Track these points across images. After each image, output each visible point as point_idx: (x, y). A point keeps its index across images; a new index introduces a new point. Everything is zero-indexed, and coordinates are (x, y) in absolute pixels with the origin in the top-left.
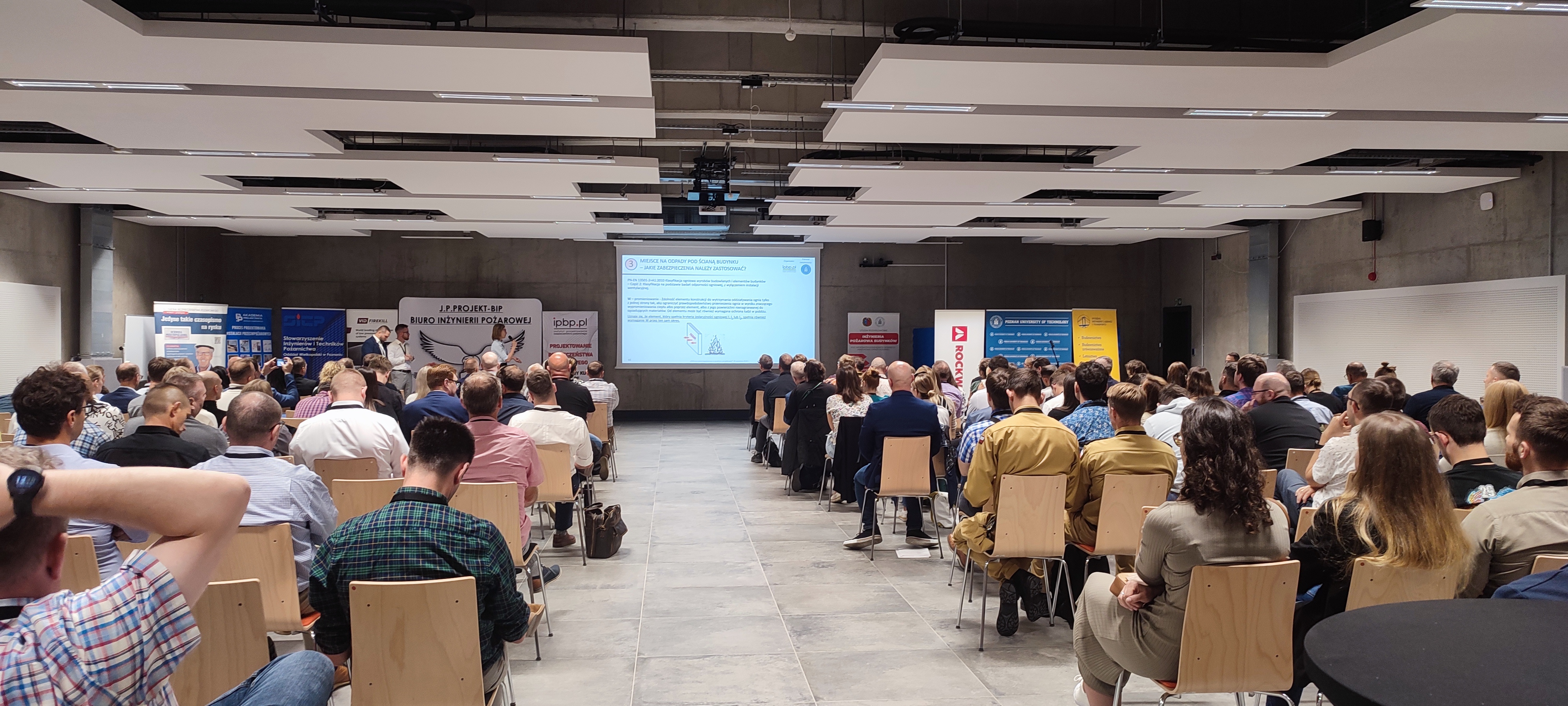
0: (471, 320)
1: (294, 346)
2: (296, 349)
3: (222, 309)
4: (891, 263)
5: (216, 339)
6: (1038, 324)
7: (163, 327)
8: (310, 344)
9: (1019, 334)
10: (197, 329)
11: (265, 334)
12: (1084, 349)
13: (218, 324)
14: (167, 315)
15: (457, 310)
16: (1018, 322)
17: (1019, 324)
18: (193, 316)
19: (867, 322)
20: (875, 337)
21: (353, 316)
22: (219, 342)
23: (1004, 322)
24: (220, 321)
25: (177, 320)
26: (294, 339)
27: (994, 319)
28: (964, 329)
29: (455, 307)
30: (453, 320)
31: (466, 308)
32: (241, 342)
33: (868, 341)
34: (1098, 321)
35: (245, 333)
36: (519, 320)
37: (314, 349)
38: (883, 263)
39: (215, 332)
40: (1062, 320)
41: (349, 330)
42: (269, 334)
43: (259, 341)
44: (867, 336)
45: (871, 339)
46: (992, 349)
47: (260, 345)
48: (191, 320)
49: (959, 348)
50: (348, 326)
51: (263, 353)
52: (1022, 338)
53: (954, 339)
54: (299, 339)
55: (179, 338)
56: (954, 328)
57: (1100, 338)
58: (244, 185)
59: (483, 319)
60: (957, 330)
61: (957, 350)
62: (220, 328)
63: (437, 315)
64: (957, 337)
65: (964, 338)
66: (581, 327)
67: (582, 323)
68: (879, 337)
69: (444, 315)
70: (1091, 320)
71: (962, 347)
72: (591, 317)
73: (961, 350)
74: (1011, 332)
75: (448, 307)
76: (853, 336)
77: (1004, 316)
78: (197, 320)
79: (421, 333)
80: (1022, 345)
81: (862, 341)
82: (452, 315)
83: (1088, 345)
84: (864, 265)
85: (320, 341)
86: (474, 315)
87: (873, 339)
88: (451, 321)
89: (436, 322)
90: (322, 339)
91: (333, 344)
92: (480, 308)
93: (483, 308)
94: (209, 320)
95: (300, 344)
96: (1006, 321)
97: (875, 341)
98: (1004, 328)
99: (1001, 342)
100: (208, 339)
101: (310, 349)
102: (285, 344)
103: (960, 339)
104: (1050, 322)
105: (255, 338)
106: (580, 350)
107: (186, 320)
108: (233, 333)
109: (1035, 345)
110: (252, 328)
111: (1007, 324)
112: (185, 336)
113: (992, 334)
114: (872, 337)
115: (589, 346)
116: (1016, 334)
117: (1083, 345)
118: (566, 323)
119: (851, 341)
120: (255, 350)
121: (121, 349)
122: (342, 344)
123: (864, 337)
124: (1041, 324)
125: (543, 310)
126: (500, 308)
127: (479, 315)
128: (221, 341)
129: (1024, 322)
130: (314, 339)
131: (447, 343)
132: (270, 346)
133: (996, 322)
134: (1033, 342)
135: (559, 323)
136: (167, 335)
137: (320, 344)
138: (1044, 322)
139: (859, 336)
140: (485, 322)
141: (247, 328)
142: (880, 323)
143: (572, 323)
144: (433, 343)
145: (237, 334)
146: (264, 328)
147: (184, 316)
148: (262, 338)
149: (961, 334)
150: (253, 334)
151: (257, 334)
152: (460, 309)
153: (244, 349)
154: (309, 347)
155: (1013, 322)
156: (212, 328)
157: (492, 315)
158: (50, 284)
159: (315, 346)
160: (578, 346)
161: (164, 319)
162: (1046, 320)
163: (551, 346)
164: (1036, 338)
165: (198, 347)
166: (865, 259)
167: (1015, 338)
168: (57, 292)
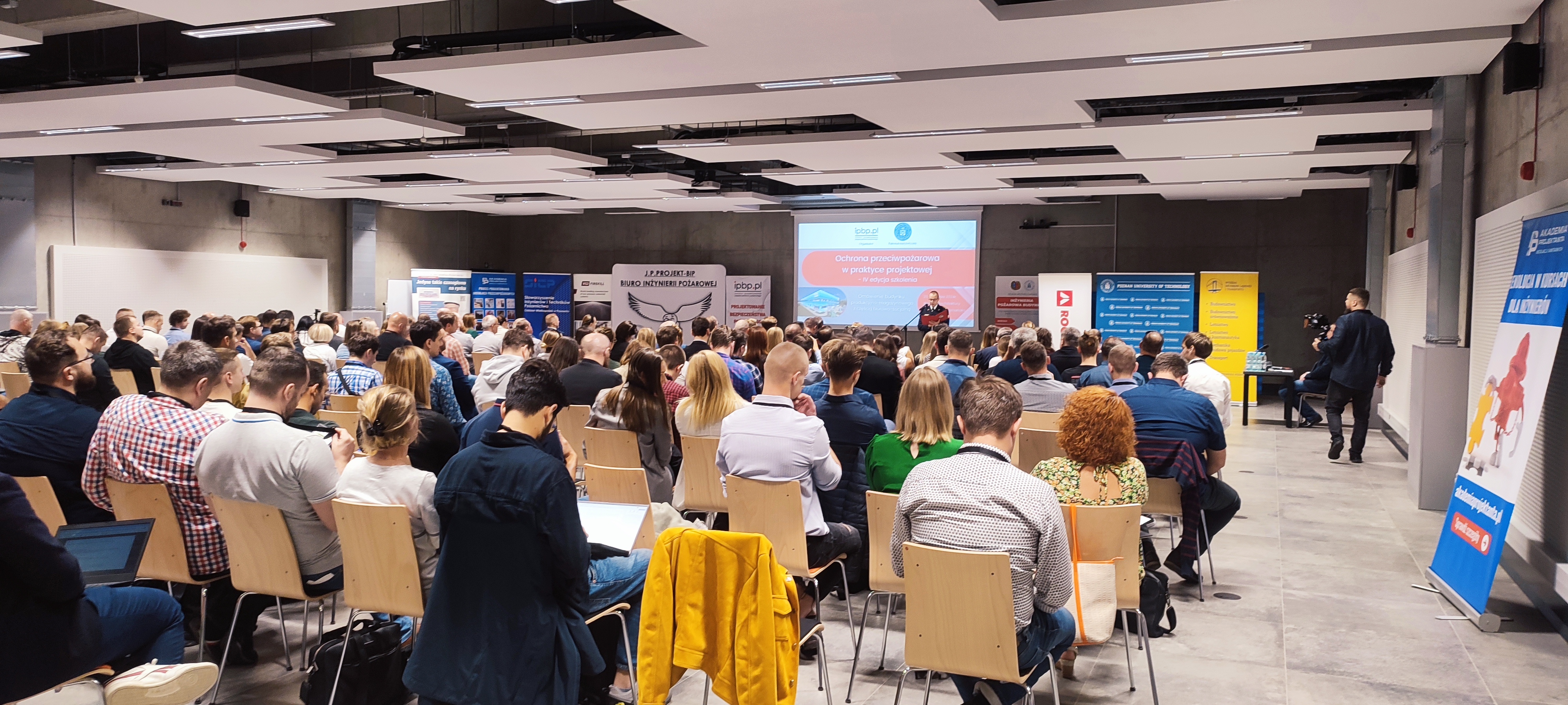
0: (671, 284)
1: (532, 304)
2: (534, 306)
3: (467, 274)
4: (1056, 224)
5: (462, 297)
6: (1154, 289)
7: (418, 288)
8: (544, 302)
9: (1132, 300)
10: (445, 290)
11: (509, 294)
12: (1212, 317)
13: (463, 286)
14: (421, 279)
15: (659, 274)
16: (1131, 286)
17: (1133, 288)
18: (443, 279)
19: (1016, 286)
20: (1024, 301)
21: (579, 279)
22: (464, 300)
23: (1116, 286)
24: (465, 283)
25: (429, 282)
26: (532, 298)
27: (1105, 283)
28: (1069, 293)
29: (658, 272)
30: (656, 283)
31: (667, 273)
32: (487, 300)
33: (1017, 305)
34: (1233, 285)
35: (490, 293)
36: (707, 284)
37: (547, 307)
38: (1045, 224)
39: (460, 292)
40: (1182, 284)
41: (575, 291)
42: (513, 294)
43: (503, 299)
44: (1015, 300)
45: (1019, 303)
46: (1102, 315)
47: (504, 302)
48: (441, 283)
49: (1065, 313)
50: (575, 288)
51: (506, 309)
52: (1135, 304)
53: (1058, 304)
54: (536, 298)
55: (431, 296)
56: (1059, 293)
57: (1234, 305)
58: (381, 181)
59: (680, 282)
60: (1062, 295)
61: (1062, 316)
62: (465, 289)
63: (643, 279)
64: (1062, 302)
65: (1069, 304)
66: (757, 290)
67: (757, 286)
68: (1028, 301)
69: (648, 279)
70: (1224, 284)
71: (1067, 312)
72: (765, 281)
73: (1067, 316)
74: (1124, 298)
75: (652, 272)
76: (1001, 300)
77: (1116, 280)
78: (446, 283)
79: (629, 294)
80: (1135, 311)
81: (1010, 305)
82: (655, 279)
83: (1216, 312)
84: (1026, 226)
85: (552, 300)
86: (673, 279)
87: (1022, 303)
88: (654, 284)
89: (642, 285)
90: (553, 298)
91: (562, 302)
92: (678, 273)
93: (680, 273)
94: (456, 283)
95: (537, 302)
96: (1118, 285)
97: (1024, 305)
98: (1116, 293)
99: (1112, 307)
100: (455, 298)
101: (544, 306)
102: (526, 302)
103: (1066, 305)
104: (1169, 286)
105: (499, 297)
106: (756, 310)
107: (436, 282)
108: (480, 293)
109: (1151, 312)
110: (497, 289)
111: (1119, 288)
112: (436, 295)
113: (1102, 299)
114: (1021, 301)
115: (762, 307)
116: (1129, 300)
117: (1212, 312)
118: (744, 286)
119: (999, 305)
120: (499, 306)
121: (384, 304)
122: (569, 303)
123: (1012, 301)
124: (1158, 288)
125: (728, 274)
126: (694, 272)
127: (677, 279)
128: (466, 299)
129: (1138, 286)
130: (547, 298)
131: (650, 302)
132: (514, 304)
133: (1107, 287)
134: (1148, 308)
135: (739, 286)
136: (421, 294)
137: (552, 302)
138: (1161, 286)
139: (1007, 300)
140: (681, 285)
141: (492, 289)
142: (1029, 286)
143: (750, 286)
144: (639, 302)
145: (483, 293)
146: (508, 289)
147: (435, 280)
148: (506, 297)
149: (1066, 299)
150: (498, 293)
151: (501, 294)
152: (662, 274)
153: (489, 306)
154: (544, 304)
155: (1126, 286)
156: (458, 289)
157: (687, 279)
158: (321, 257)
159: (548, 304)
160: (754, 307)
161: (419, 282)
162: (1164, 284)
163: (732, 306)
164: (1152, 304)
165: (446, 303)
166: (1026, 221)
167: (1128, 303)
168: (324, 263)
